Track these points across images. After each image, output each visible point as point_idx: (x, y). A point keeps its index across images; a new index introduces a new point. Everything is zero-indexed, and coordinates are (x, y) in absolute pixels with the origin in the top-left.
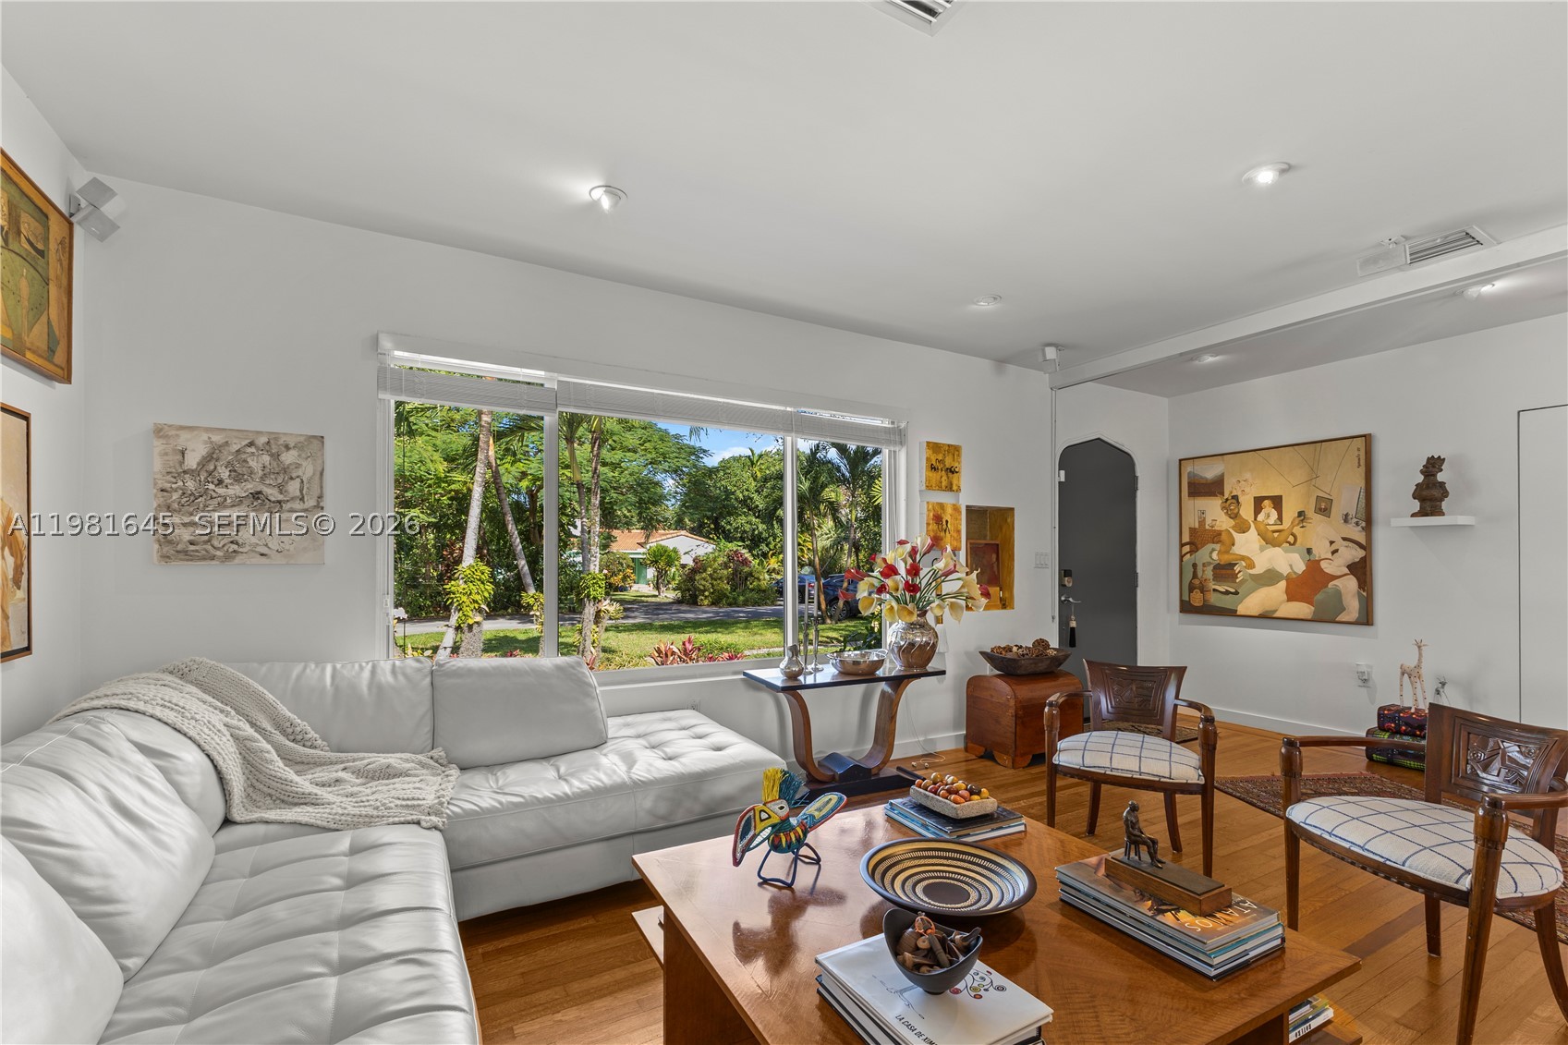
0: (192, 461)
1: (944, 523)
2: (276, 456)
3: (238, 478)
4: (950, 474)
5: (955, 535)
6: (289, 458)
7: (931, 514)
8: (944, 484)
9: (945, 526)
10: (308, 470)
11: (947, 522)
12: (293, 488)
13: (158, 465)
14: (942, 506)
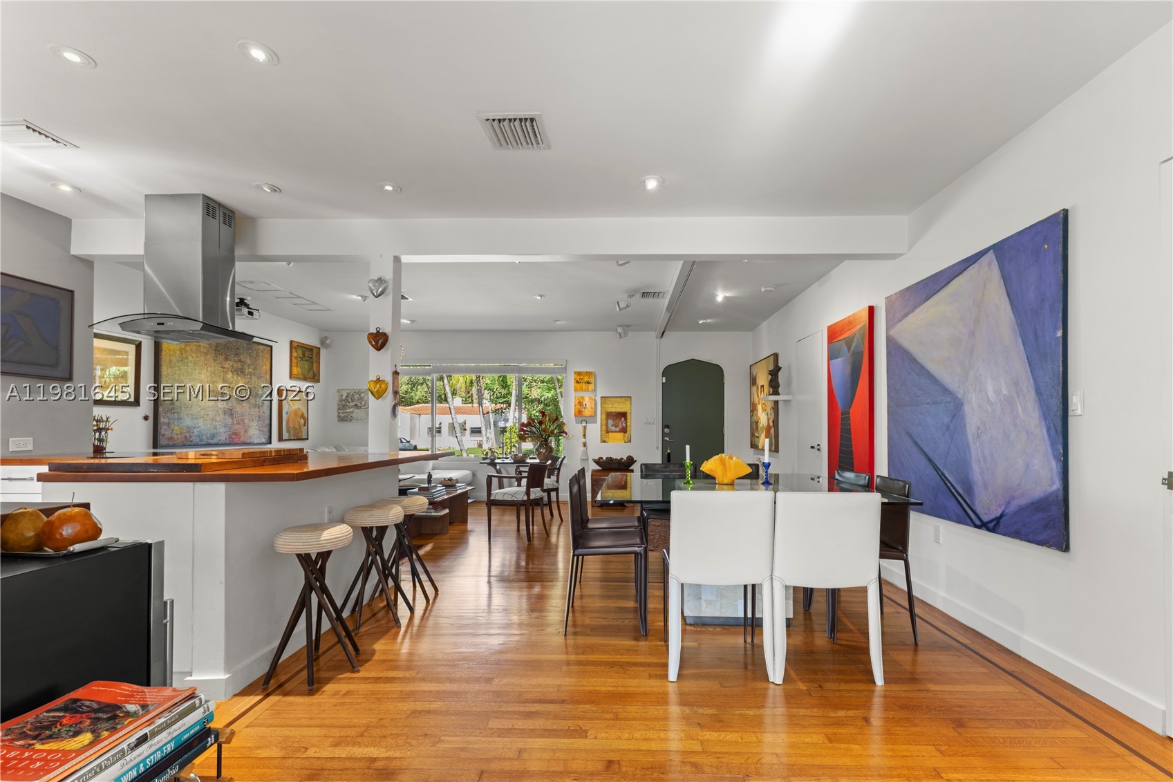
0: (344, 398)
2: (360, 395)
3: (352, 401)
4: (587, 384)
5: (590, 410)
6: (362, 395)
7: (577, 402)
9: (584, 406)
11: (586, 404)
12: (363, 403)
13: (338, 399)
14: (583, 398)
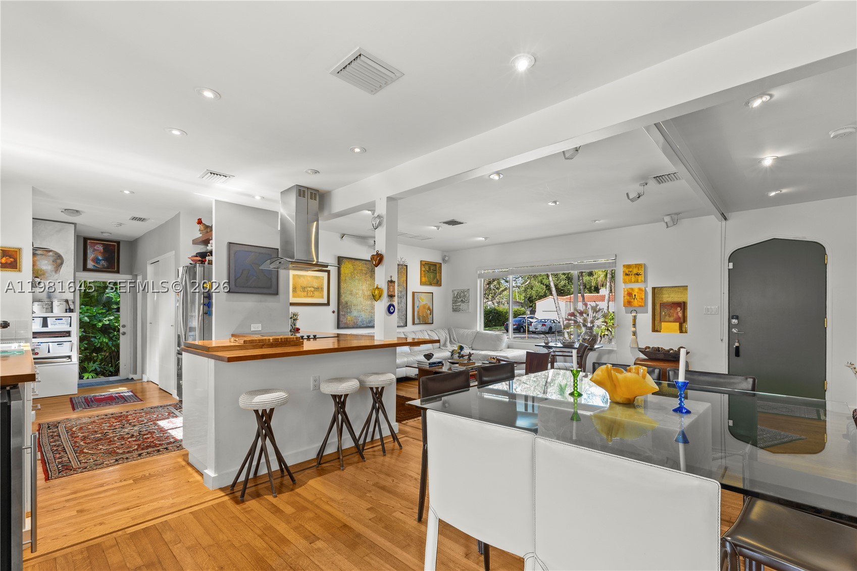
0: (455, 295)
1: (633, 296)
2: (464, 293)
3: (460, 298)
4: (637, 276)
5: (640, 300)
7: (626, 293)
8: (633, 280)
9: (634, 297)
10: (467, 296)
11: (635, 295)
12: (466, 299)
13: (452, 297)
14: (632, 289)
